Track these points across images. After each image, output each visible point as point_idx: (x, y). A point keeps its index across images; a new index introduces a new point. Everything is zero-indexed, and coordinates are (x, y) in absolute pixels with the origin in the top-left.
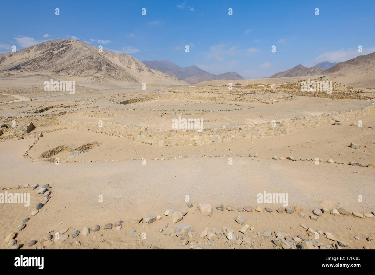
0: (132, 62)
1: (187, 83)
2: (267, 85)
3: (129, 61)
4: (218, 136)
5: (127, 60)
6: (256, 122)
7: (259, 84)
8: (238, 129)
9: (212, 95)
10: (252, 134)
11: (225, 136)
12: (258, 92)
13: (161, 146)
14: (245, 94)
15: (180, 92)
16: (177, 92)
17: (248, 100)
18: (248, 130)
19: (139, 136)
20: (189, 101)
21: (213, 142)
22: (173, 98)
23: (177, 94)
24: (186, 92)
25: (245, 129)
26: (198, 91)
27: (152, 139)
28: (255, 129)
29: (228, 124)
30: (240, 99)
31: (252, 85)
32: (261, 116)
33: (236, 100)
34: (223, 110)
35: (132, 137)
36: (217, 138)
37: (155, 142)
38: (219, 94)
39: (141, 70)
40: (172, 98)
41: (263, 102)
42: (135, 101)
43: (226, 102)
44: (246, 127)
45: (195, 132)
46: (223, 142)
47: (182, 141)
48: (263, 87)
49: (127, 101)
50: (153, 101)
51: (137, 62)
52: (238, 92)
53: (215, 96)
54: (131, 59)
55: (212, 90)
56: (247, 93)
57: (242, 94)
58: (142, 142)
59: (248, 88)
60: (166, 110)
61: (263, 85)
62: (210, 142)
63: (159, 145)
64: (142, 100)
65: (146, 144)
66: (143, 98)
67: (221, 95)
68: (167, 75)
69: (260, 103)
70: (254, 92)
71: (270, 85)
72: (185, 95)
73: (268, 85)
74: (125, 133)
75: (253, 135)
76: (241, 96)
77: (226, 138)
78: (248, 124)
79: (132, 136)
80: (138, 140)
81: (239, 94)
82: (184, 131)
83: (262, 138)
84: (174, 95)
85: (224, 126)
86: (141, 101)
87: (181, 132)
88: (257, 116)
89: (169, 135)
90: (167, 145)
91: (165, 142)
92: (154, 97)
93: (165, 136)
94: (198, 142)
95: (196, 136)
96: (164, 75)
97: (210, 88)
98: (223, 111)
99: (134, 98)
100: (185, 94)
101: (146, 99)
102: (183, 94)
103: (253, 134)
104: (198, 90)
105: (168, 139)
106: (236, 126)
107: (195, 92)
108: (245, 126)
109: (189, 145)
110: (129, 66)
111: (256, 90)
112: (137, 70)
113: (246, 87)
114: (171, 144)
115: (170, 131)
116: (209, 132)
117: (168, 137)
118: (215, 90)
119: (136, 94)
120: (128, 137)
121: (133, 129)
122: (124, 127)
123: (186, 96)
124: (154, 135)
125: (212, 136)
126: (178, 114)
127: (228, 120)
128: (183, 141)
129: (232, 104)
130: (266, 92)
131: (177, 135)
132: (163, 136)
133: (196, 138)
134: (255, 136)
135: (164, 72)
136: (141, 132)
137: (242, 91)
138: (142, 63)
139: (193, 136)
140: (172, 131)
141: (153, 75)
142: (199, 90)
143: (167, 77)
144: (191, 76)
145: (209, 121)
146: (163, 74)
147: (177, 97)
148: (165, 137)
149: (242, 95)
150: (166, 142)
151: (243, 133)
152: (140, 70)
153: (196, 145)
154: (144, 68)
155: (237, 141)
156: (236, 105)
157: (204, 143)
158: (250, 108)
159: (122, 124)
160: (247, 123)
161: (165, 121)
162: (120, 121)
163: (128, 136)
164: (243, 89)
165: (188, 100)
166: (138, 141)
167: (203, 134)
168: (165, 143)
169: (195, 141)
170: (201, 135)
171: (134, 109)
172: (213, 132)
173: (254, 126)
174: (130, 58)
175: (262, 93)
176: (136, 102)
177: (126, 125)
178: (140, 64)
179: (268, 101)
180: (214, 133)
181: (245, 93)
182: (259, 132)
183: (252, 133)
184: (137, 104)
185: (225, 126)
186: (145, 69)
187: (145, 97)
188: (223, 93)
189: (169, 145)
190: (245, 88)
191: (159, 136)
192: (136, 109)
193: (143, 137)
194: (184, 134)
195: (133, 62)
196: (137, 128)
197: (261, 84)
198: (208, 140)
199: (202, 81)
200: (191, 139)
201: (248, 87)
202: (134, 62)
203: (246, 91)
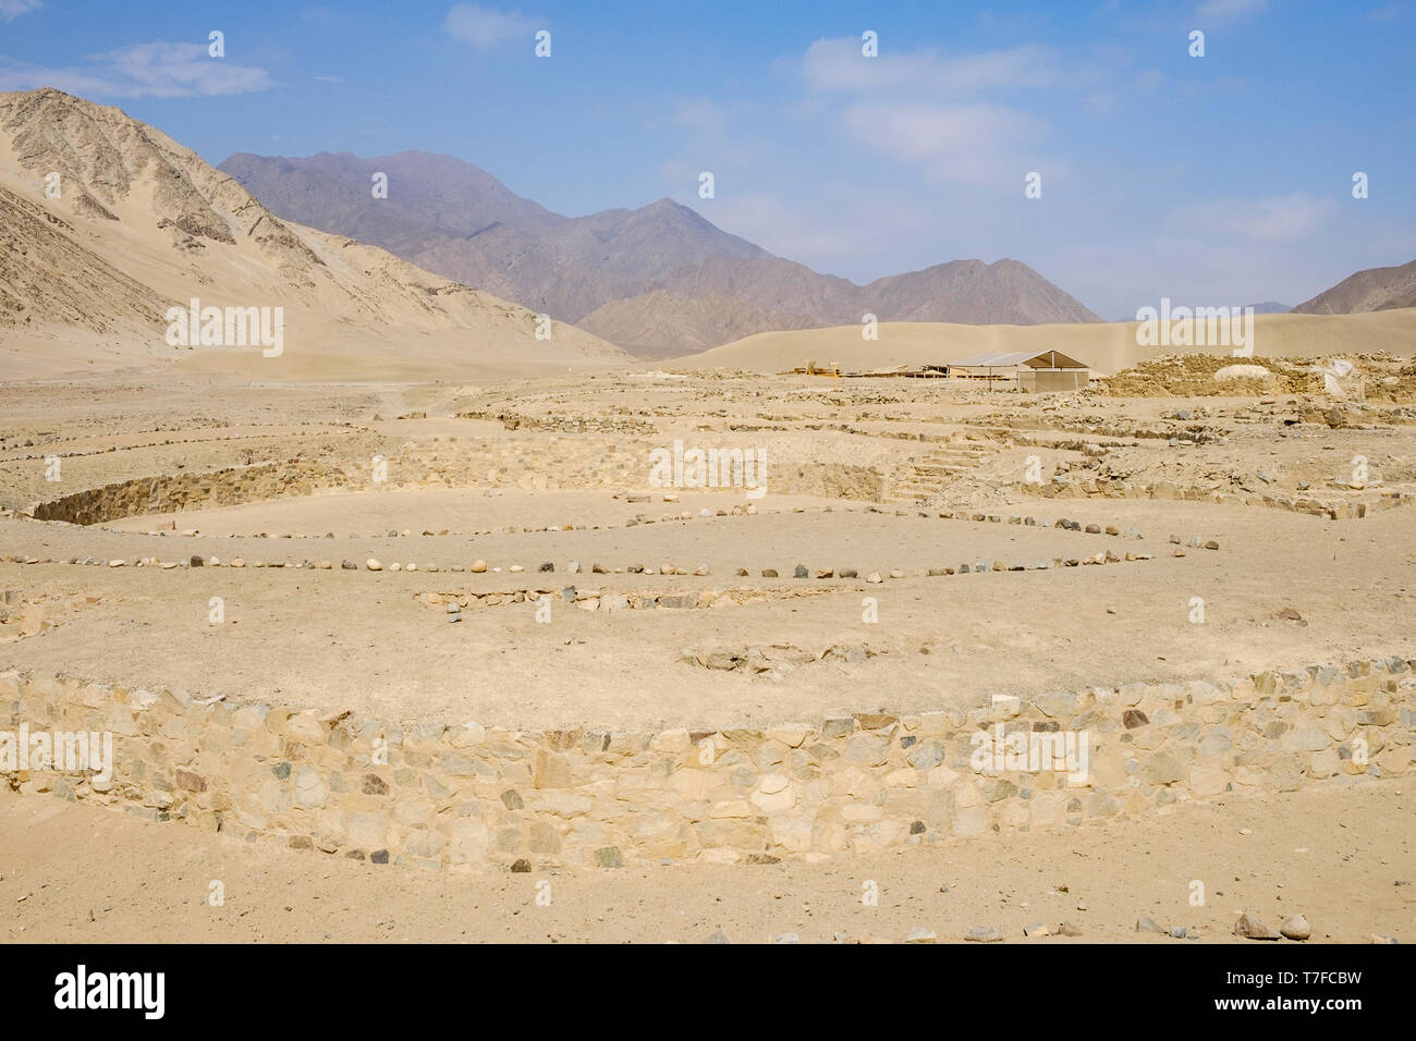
0: (129, 165)
1: (606, 343)
2: (1289, 367)
3: (105, 156)
4: (954, 775)
5: (90, 150)
6: (1257, 663)
7: (1230, 361)
8: (1119, 716)
9: (845, 451)
10: (1228, 758)
11: (1015, 782)
12: (1228, 424)
13: (466, 869)
14: (1120, 441)
15: (570, 418)
16: (537, 424)
17: (1161, 486)
18: (1195, 727)
19: (272, 784)
20: (648, 499)
21: (918, 828)
22: (503, 471)
23: (541, 438)
24: (616, 418)
25: (1175, 719)
26: (722, 414)
27: (392, 813)
28: (1249, 716)
29: (1032, 677)
30: (1089, 476)
31: (1171, 366)
32: (1291, 615)
33: (1055, 489)
34: (965, 569)
35: (204, 798)
36: (946, 795)
37: (417, 837)
38: (903, 436)
39: (208, 231)
40: (492, 474)
41: (1286, 505)
42: (162, 494)
43: (978, 503)
44: (1179, 704)
45: (763, 747)
46: (996, 828)
47: (659, 828)
48: (1257, 386)
49: (94, 497)
50: (326, 495)
51: (174, 163)
52: (1059, 422)
53: (870, 451)
54: (123, 138)
55: (839, 402)
56: (1137, 435)
57: (1093, 441)
58: (299, 844)
59: (1141, 392)
60: (479, 564)
61: (1262, 371)
62: (891, 830)
63: (446, 861)
64: (231, 489)
65: (329, 860)
66: (241, 467)
67: (914, 448)
68: (434, 281)
69: (1264, 510)
70: (1191, 424)
71: (1314, 369)
72: (612, 449)
73: (1302, 370)
74: (140, 766)
75: (1242, 769)
76: (1090, 453)
77: (1026, 795)
78: (1195, 678)
79: (203, 788)
80: (260, 825)
81: (1075, 438)
82: (667, 732)
83: (1314, 790)
84: (511, 446)
85: (1000, 692)
86: (220, 500)
87: (646, 746)
88: (1258, 612)
89: (547, 774)
90: (520, 867)
91: (506, 840)
92: (333, 461)
93: (508, 784)
94: (790, 835)
95: (770, 782)
96: (404, 279)
97: (825, 386)
98: (972, 574)
99: (154, 473)
100: (610, 439)
101: (264, 482)
102: (592, 435)
103: (1238, 761)
104: (715, 404)
105: (530, 806)
106: (1102, 694)
107: (694, 423)
108: (1172, 691)
109: (714, 856)
110: (102, 200)
111: (1209, 404)
112: (169, 229)
113: (1120, 385)
114: (556, 849)
115: (554, 743)
116: (879, 742)
117: (532, 792)
118: (868, 408)
119: (170, 436)
120: (166, 798)
121: (214, 726)
122: (136, 707)
123: (618, 456)
124: (405, 779)
125: (907, 776)
126: (591, 605)
127: (1028, 642)
128: (664, 825)
129: (1029, 522)
130: (1289, 423)
131: (615, 769)
132: (488, 785)
133: (775, 793)
134: (1255, 778)
135: (407, 254)
136: (291, 748)
137: (1087, 411)
138: (221, 176)
139: (746, 781)
140: (571, 739)
141: (315, 273)
142: (726, 405)
143: (433, 292)
144: (647, 291)
145: (869, 654)
146: (403, 272)
147: (541, 463)
148: (510, 797)
149: (1096, 448)
150: (515, 832)
151: (1160, 755)
152: (198, 232)
153: (775, 860)
154: (230, 218)
155: (1111, 822)
156: (1062, 524)
157: (837, 838)
158: (1183, 549)
159: (111, 682)
160: (1183, 668)
161: (490, 656)
162: (90, 660)
163: (169, 788)
164: (1096, 399)
165: (632, 492)
166: (253, 835)
167: (827, 765)
168: (503, 845)
169: (761, 820)
170: (810, 773)
171: (197, 562)
172: (910, 740)
173: (1245, 693)
174: (114, 135)
175: (1261, 428)
176: (176, 502)
177: (149, 688)
178: (198, 179)
179: (1320, 495)
180: (924, 752)
181: (1122, 435)
182: (1288, 742)
183: (1234, 753)
184: (188, 519)
185: (1012, 691)
186: (239, 226)
187: (258, 465)
188: (932, 429)
189: (536, 859)
190: (1113, 394)
191: (452, 787)
192: (215, 560)
193: (306, 797)
194: (669, 766)
195: (141, 165)
196: (251, 718)
197: (1245, 361)
198: (869, 812)
199: (735, 329)
200: (729, 807)
201: (1141, 385)
202: (152, 164)
203: (1122, 418)
